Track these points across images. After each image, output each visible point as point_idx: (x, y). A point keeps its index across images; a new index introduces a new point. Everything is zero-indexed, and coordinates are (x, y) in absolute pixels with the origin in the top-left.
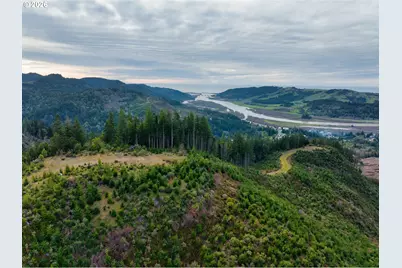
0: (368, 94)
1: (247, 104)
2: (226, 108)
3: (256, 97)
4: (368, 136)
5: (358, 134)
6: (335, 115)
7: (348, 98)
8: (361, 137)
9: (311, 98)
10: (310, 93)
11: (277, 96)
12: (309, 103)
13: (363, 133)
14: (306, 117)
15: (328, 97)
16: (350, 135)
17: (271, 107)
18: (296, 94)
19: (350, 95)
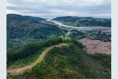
0: (97, 18)
1: (62, 22)
2: (55, 23)
3: (65, 20)
4: (95, 32)
5: (93, 31)
6: (87, 25)
7: (92, 20)
8: (93, 32)
9: (80, 20)
10: (81, 18)
11: (71, 19)
12: (80, 21)
13: (94, 31)
14: (78, 26)
15: (86, 19)
16: (90, 32)
17: (69, 23)
18: (77, 19)
19: (92, 19)
